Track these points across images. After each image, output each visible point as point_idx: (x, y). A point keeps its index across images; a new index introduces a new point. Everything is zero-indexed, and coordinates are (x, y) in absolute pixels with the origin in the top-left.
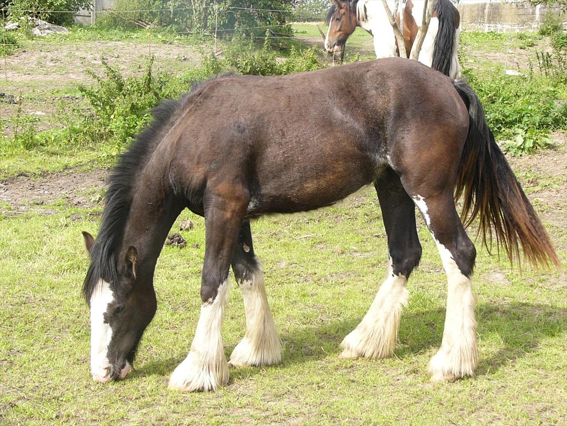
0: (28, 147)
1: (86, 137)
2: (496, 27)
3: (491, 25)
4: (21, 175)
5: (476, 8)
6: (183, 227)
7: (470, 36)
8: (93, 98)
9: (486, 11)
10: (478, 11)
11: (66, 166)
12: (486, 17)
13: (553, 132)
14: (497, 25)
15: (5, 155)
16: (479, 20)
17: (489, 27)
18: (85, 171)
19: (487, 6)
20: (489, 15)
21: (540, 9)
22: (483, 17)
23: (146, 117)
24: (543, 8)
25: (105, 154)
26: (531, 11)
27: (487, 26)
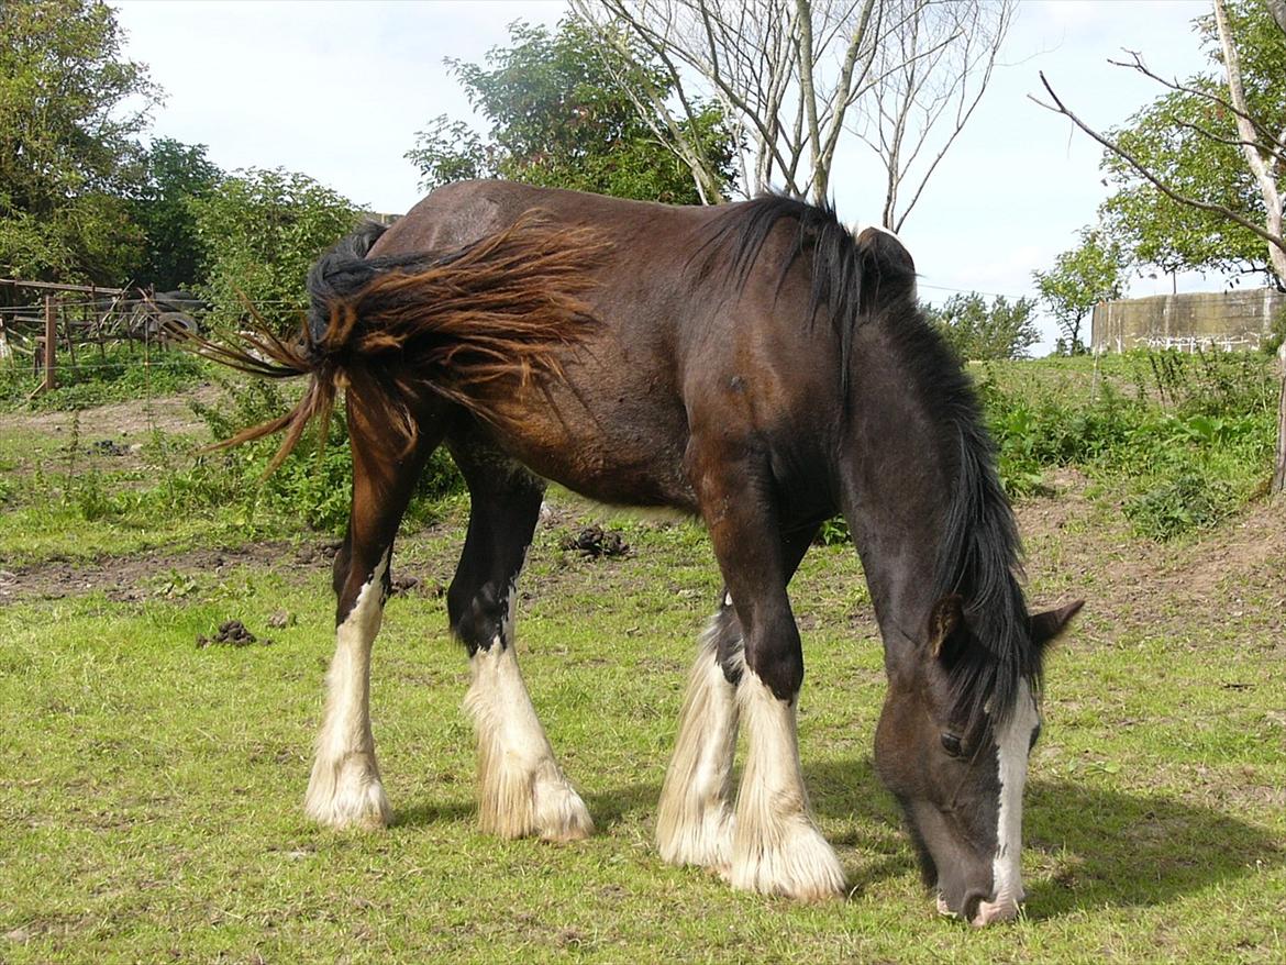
0: (91, 514)
1: (200, 497)
2: (1186, 342)
3: (1177, 339)
4: (57, 559)
5: (1146, 307)
6: (275, 623)
7: (1125, 357)
8: (216, 424)
9: (1167, 311)
10: (1151, 312)
11: (147, 544)
12: (1167, 325)
13: (1061, 466)
14: (1189, 340)
15: (45, 530)
16: (1153, 331)
17: (1172, 342)
18: (178, 553)
19: (1169, 300)
20: (1172, 320)
21: (1271, 306)
22: (1160, 323)
23: (313, 457)
24: (1278, 304)
25: (223, 525)
26: (1254, 309)
27: (1168, 342)
